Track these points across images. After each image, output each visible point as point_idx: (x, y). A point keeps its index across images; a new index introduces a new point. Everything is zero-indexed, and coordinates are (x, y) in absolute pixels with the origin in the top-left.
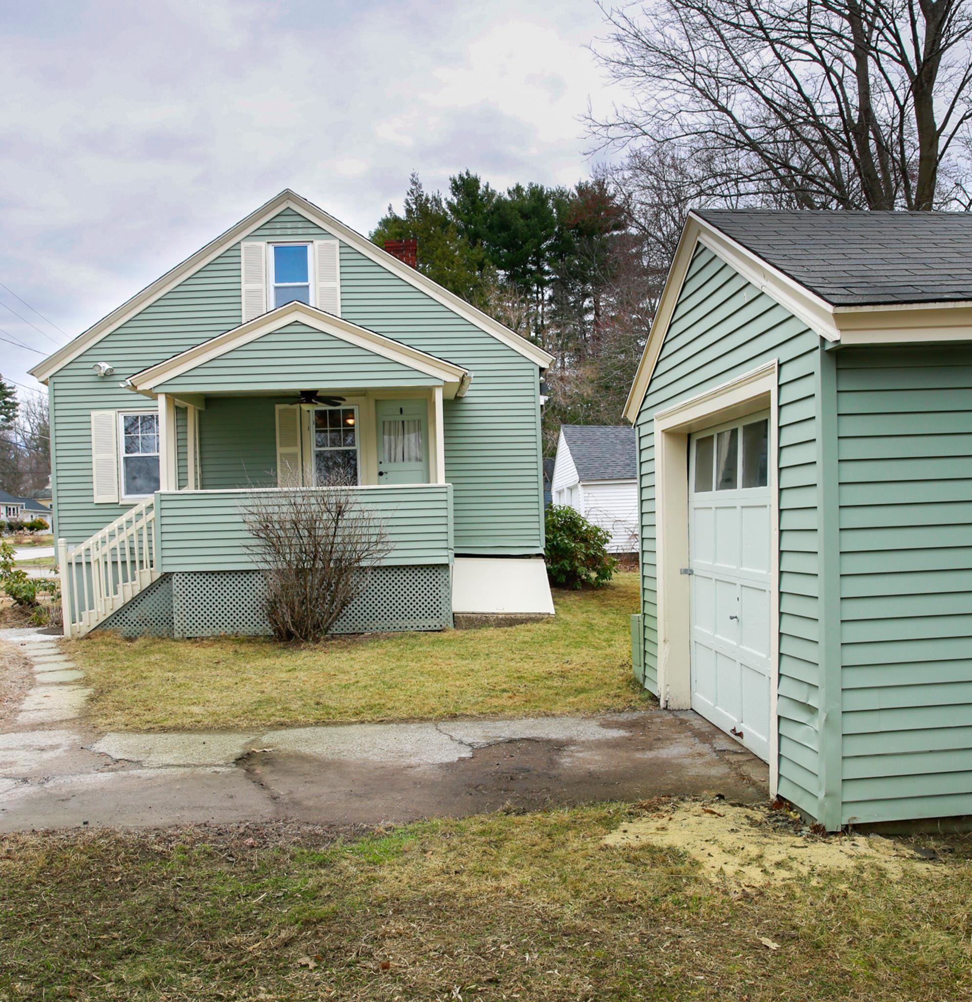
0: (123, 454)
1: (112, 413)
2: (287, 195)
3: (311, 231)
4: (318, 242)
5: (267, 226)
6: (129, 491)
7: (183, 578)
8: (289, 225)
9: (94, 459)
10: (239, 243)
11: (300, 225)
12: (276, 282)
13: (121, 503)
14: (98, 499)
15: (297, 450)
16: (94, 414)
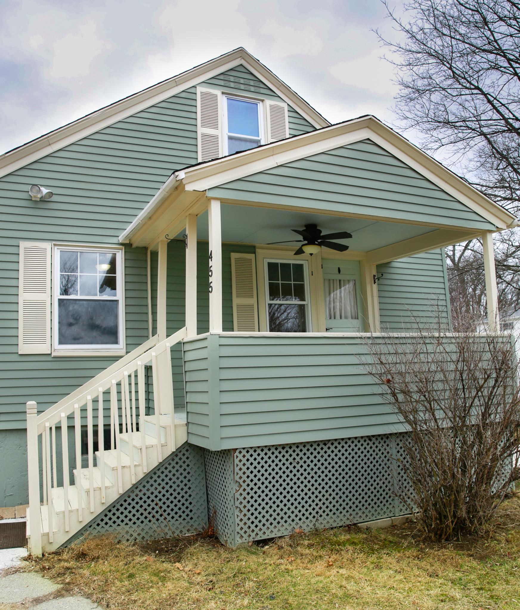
0: (57, 295)
1: (47, 246)
2: (241, 52)
3: (262, 91)
4: (269, 102)
5: (222, 77)
6: (62, 341)
7: (248, 456)
8: (242, 81)
9: (21, 300)
10: (194, 87)
11: (252, 83)
12: (229, 132)
13: (54, 354)
14: (24, 349)
15: (253, 301)
16: (23, 245)
